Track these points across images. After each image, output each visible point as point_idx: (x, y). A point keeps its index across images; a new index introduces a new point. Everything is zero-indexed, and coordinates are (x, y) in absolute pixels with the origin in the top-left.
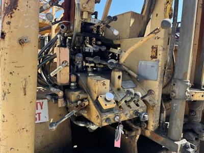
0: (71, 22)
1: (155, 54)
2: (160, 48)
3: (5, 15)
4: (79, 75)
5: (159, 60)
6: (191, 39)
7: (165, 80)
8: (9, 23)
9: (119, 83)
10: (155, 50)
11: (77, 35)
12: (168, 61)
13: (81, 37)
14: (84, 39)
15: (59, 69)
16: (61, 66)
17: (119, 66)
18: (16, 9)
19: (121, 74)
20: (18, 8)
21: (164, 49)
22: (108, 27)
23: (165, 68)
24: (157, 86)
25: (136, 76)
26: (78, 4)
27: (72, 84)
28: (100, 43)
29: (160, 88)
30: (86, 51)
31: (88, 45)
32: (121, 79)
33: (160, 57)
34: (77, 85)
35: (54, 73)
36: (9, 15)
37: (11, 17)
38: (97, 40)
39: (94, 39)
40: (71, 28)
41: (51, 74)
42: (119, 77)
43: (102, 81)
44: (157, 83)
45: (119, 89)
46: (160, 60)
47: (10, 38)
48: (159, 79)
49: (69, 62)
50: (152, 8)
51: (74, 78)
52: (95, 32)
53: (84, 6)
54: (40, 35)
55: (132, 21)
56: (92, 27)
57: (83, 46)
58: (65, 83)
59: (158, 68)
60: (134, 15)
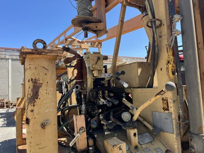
0: (84, 80)
1: (166, 106)
2: (170, 101)
3: (29, 104)
4: (96, 136)
5: (171, 113)
6: (199, 94)
7: (182, 131)
8: (32, 111)
9: (135, 140)
10: (165, 102)
11: (91, 91)
12: (181, 114)
13: (95, 93)
14: (98, 94)
15: (77, 137)
16: (78, 134)
17: (133, 124)
18: (37, 99)
19: (136, 131)
20: (39, 97)
21: (174, 101)
22: (118, 79)
23: (179, 120)
24: (175, 140)
25: (151, 128)
26: (89, 67)
27: (91, 148)
28: (112, 95)
29: (178, 142)
30: (100, 104)
31: (102, 100)
32: (137, 136)
33: (172, 109)
34: (94, 149)
35: (73, 142)
36: (32, 104)
37: (34, 105)
38: (109, 92)
39: (107, 92)
40: (85, 85)
41: (70, 144)
42: (135, 135)
43: (118, 146)
44: (174, 136)
45: (136, 147)
46: (173, 112)
47: (34, 124)
48: (175, 132)
49: (85, 127)
50: (155, 64)
51: (91, 142)
52: (106, 85)
53: (94, 66)
54: (57, 81)
55: (140, 70)
56: (103, 82)
57: (97, 100)
58: (83, 148)
59: (172, 121)
60: (140, 64)
